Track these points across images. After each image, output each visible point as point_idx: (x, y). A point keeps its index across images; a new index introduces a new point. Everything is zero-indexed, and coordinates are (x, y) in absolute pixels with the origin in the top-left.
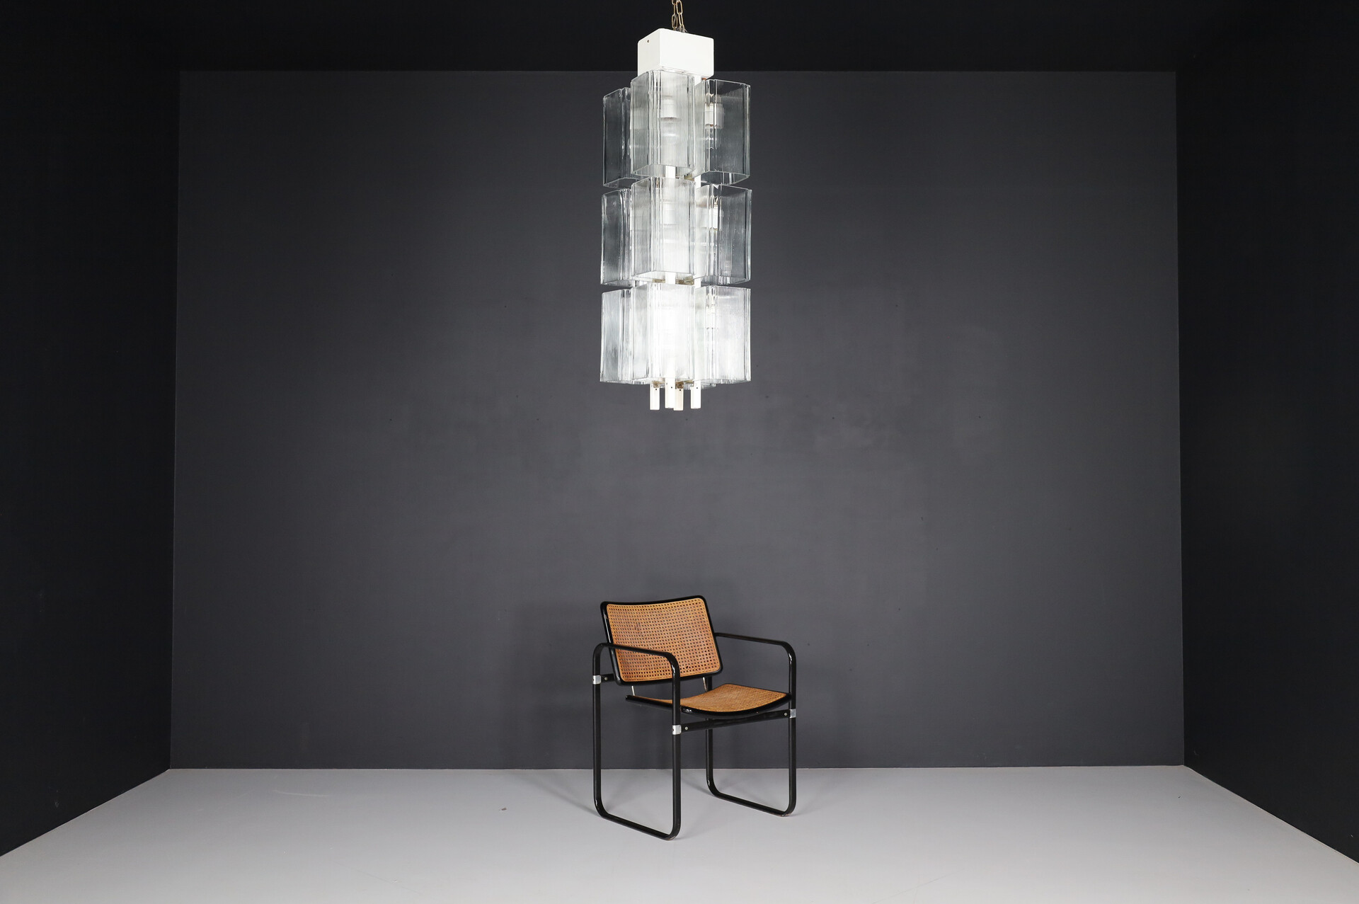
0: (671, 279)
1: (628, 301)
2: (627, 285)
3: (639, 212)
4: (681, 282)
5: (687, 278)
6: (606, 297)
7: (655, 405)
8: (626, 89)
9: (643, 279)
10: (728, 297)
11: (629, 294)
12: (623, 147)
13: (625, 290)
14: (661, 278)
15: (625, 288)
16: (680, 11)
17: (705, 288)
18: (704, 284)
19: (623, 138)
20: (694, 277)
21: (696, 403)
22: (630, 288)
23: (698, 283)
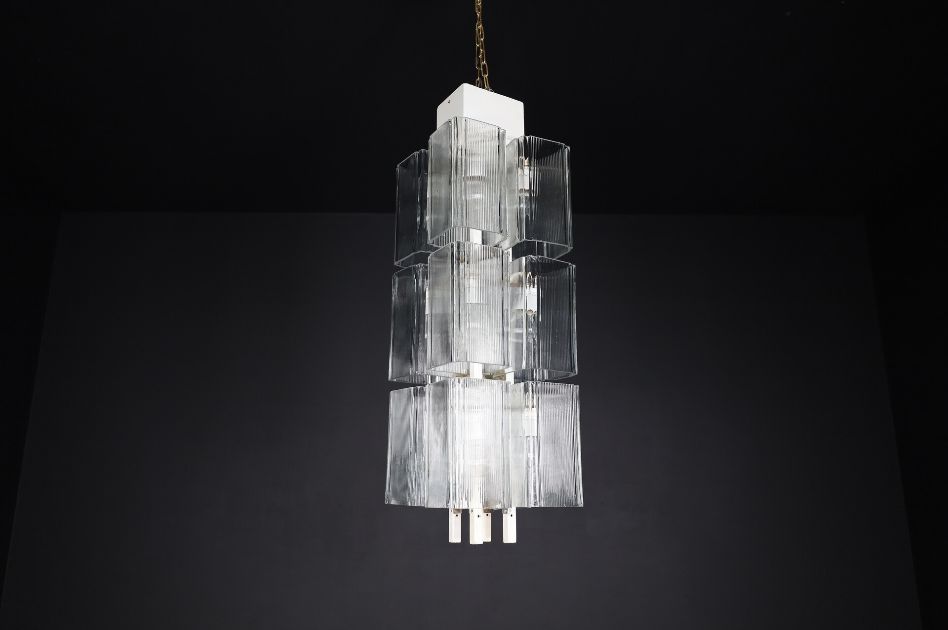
0: (477, 372)
1: (421, 403)
2: (420, 381)
3: (438, 293)
4: (489, 377)
5: (497, 372)
6: (394, 395)
7: (455, 536)
8: (423, 150)
9: (442, 371)
10: (553, 396)
11: (423, 393)
12: (418, 219)
13: (419, 388)
14: (464, 372)
15: (417, 385)
16: (485, 73)
17: (522, 384)
18: (518, 379)
19: (419, 207)
20: (506, 371)
21: (510, 535)
22: (424, 386)
23: (510, 378)
